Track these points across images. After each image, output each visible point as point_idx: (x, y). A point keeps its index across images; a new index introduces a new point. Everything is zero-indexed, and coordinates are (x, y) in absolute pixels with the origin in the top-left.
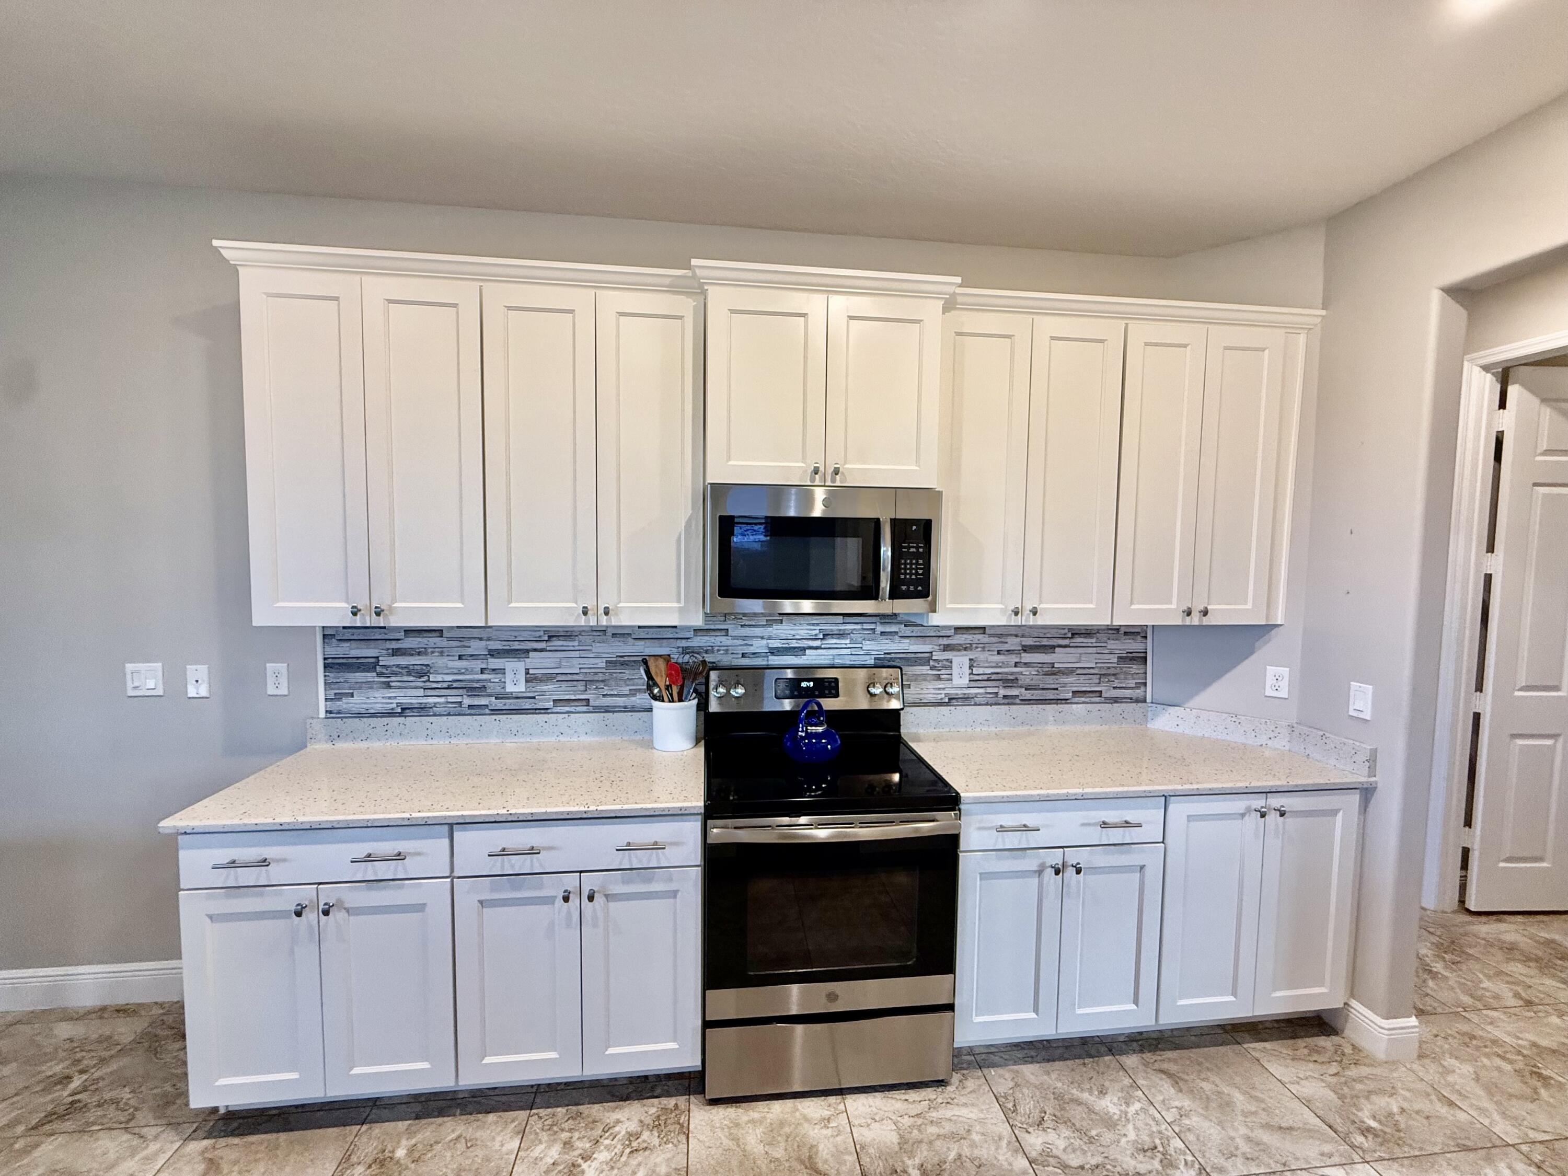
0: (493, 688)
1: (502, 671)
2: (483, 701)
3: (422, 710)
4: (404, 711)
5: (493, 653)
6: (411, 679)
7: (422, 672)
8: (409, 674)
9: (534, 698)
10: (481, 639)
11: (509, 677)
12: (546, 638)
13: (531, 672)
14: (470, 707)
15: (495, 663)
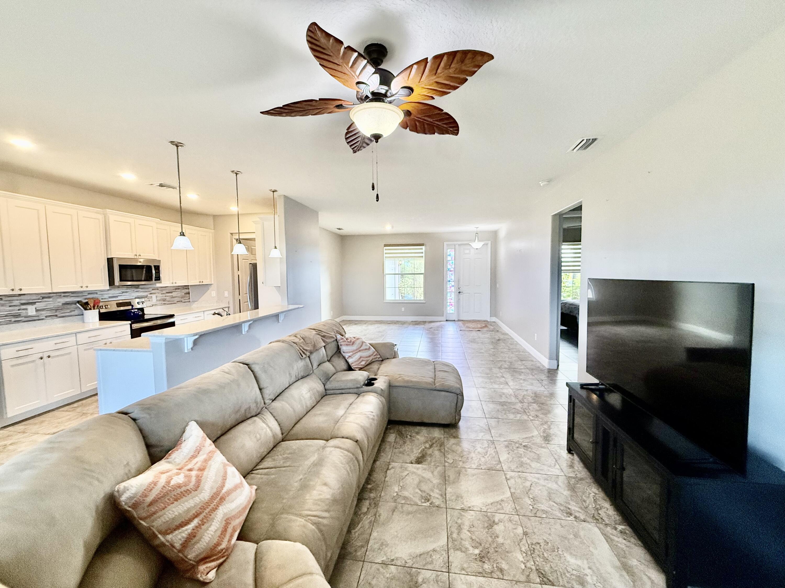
1: (26, 309)
2: (20, 319)
5: (22, 304)
9: (38, 316)
10: (17, 300)
11: (29, 311)
12: (41, 298)
13: (37, 308)
14: (15, 321)
15: (23, 307)
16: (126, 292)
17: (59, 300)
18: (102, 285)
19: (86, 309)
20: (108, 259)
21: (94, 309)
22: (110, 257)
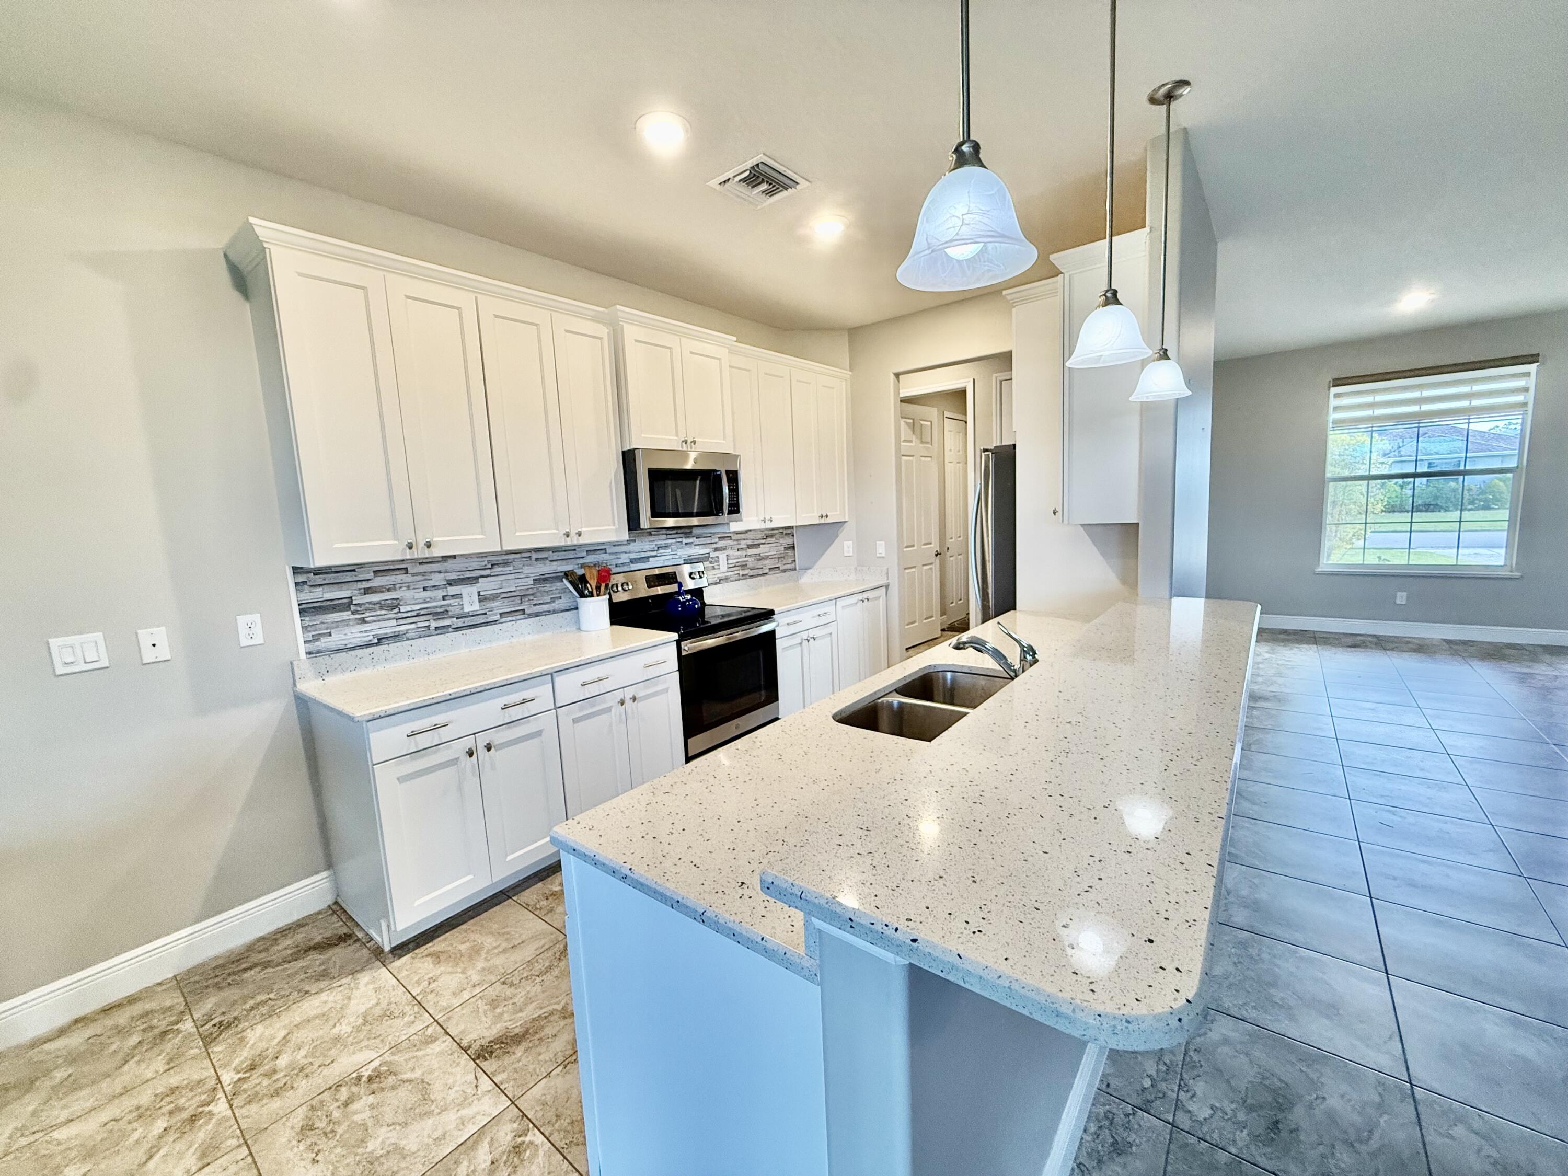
0: (454, 611)
1: (458, 597)
2: (446, 622)
3: (397, 637)
4: (381, 641)
5: (451, 583)
6: (383, 612)
7: (394, 605)
8: (381, 609)
9: (485, 614)
10: (440, 572)
11: (465, 600)
12: (490, 566)
13: (482, 594)
14: (436, 628)
15: (452, 590)
16: (666, 547)
17: (527, 570)
18: (612, 527)
19: (582, 595)
20: (624, 453)
21: (598, 595)
22: (628, 448)
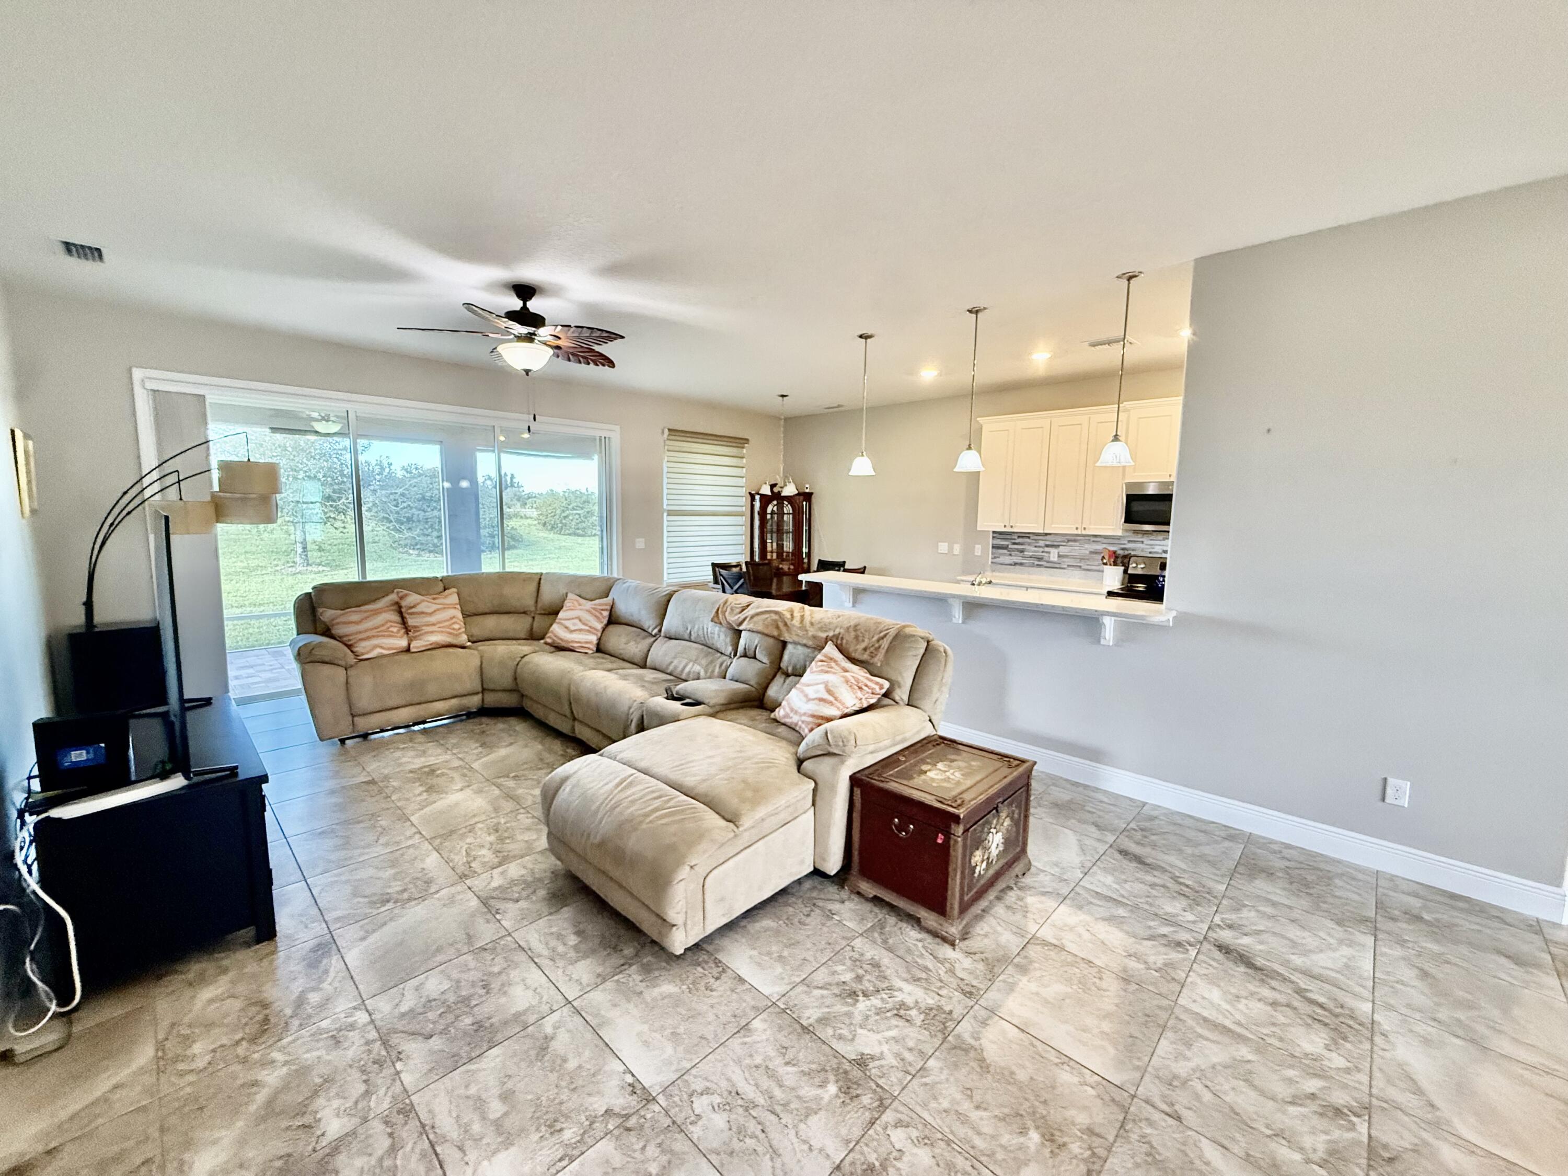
0: (1046, 558)
1: (1049, 553)
3: (1021, 564)
4: (1015, 564)
5: (1047, 546)
6: (1018, 553)
7: (1022, 551)
11: (1052, 555)
12: (1067, 541)
15: (1047, 549)
18: (1111, 527)
